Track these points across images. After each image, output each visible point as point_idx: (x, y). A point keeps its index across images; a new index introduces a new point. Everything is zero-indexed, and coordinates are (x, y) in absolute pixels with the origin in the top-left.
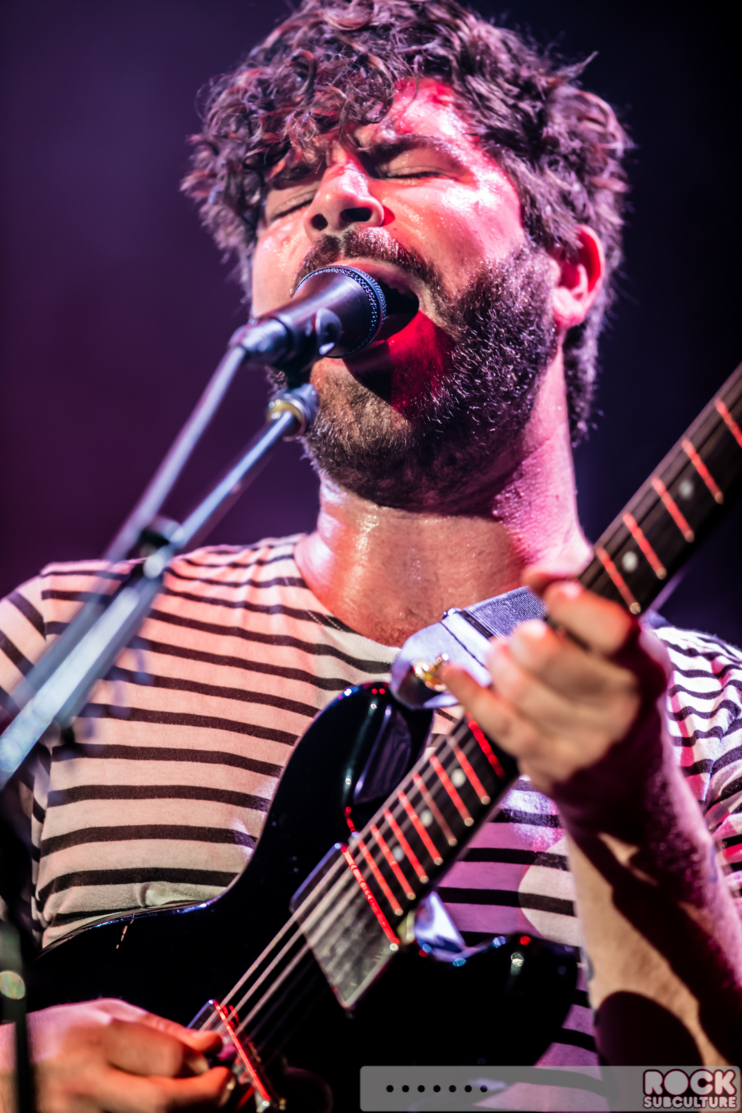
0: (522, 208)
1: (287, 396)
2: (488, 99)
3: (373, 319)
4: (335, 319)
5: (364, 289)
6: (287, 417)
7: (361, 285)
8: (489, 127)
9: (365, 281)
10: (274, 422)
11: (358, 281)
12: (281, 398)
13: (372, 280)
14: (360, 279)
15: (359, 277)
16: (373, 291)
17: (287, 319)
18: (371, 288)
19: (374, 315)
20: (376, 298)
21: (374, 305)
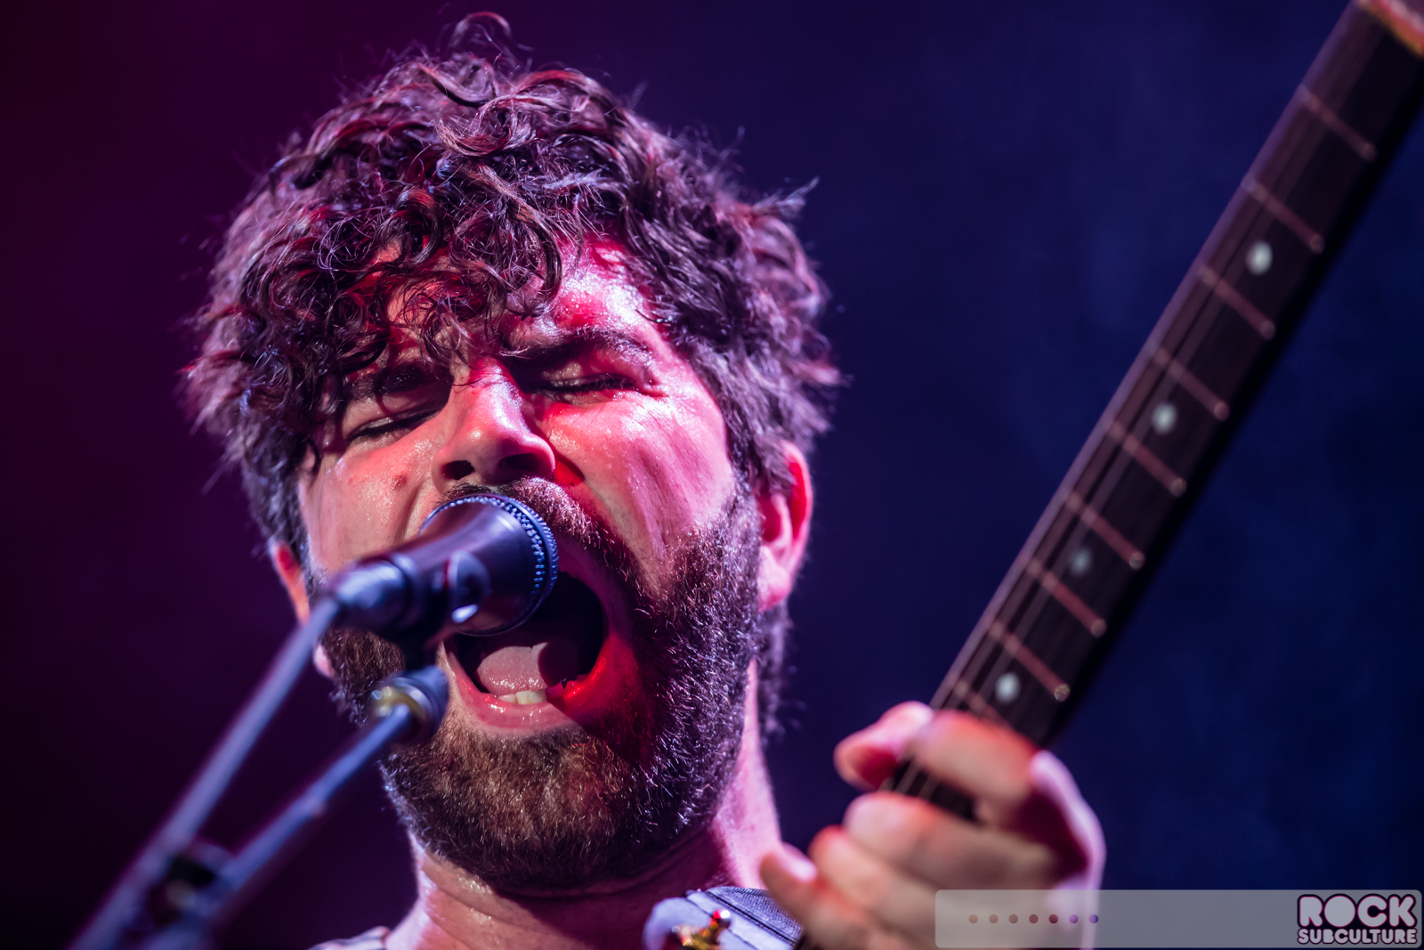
0: (729, 432)
1: (402, 681)
2: (676, 261)
3: (538, 577)
4: (479, 569)
5: (526, 530)
6: (402, 711)
7: (522, 523)
8: (681, 307)
9: (527, 518)
10: (380, 720)
11: (516, 517)
12: (392, 685)
13: (538, 518)
14: (519, 515)
15: (519, 511)
16: (539, 534)
17: (405, 562)
18: (535, 528)
19: (540, 570)
20: (544, 546)
21: (540, 556)
